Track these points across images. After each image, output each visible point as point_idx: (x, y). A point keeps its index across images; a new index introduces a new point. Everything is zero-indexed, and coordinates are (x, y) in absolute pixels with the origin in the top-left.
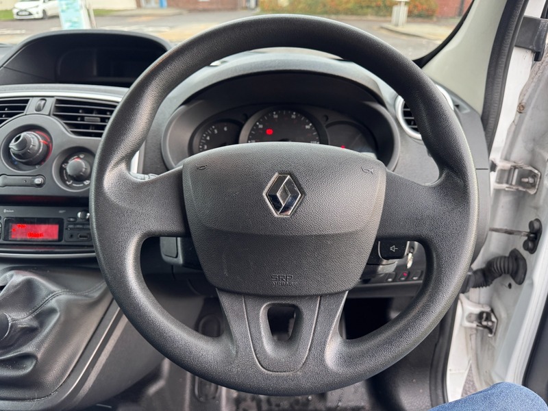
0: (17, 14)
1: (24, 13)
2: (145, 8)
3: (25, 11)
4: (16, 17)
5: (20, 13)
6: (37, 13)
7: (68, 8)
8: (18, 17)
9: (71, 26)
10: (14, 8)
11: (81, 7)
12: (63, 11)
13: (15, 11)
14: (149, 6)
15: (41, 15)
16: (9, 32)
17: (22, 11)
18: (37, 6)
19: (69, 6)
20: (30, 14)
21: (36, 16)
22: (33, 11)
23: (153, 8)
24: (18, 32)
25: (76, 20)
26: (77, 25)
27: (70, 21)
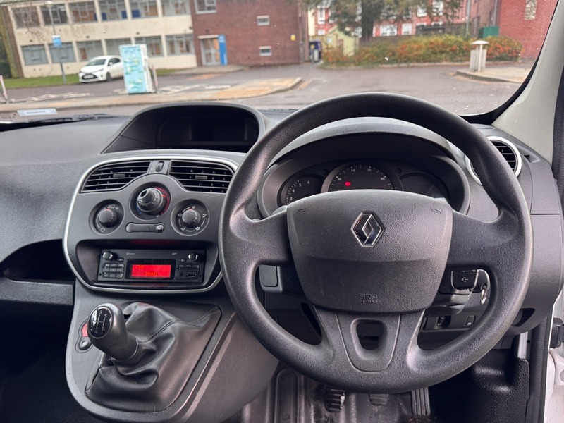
0: (83, 78)
1: (89, 77)
2: (206, 66)
3: (91, 74)
4: (81, 80)
5: (86, 77)
6: (102, 76)
7: (132, 71)
8: (84, 81)
9: (135, 87)
10: (81, 72)
11: (145, 69)
12: (127, 74)
13: (81, 75)
14: (209, 64)
15: (104, 78)
16: (75, 95)
17: (87, 74)
18: (102, 70)
19: (134, 68)
20: (95, 77)
21: (101, 79)
22: (97, 74)
23: (213, 66)
24: (83, 95)
25: (140, 81)
26: (140, 86)
27: (134, 83)
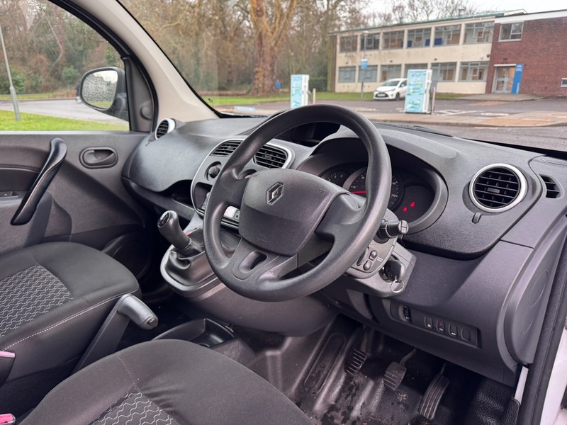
0: (377, 96)
1: (381, 95)
3: (383, 93)
4: (375, 98)
5: (379, 95)
6: (392, 95)
7: (414, 92)
8: (376, 98)
9: (412, 107)
10: (376, 91)
11: (426, 91)
12: (408, 95)
13: (376, 93)
14: (499, 92)
15: (394, 97)
16: (364, 110)
17: (380, 93)
18: (394, 90)
19: (416, 90)
20: (387, 96)
21: (390, 98)
22: (389, 93)
24: (370, 110)
25: (418, 102)
26: (418, 106)
27: (413, 103)
